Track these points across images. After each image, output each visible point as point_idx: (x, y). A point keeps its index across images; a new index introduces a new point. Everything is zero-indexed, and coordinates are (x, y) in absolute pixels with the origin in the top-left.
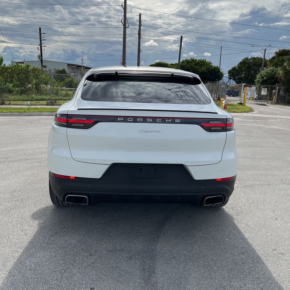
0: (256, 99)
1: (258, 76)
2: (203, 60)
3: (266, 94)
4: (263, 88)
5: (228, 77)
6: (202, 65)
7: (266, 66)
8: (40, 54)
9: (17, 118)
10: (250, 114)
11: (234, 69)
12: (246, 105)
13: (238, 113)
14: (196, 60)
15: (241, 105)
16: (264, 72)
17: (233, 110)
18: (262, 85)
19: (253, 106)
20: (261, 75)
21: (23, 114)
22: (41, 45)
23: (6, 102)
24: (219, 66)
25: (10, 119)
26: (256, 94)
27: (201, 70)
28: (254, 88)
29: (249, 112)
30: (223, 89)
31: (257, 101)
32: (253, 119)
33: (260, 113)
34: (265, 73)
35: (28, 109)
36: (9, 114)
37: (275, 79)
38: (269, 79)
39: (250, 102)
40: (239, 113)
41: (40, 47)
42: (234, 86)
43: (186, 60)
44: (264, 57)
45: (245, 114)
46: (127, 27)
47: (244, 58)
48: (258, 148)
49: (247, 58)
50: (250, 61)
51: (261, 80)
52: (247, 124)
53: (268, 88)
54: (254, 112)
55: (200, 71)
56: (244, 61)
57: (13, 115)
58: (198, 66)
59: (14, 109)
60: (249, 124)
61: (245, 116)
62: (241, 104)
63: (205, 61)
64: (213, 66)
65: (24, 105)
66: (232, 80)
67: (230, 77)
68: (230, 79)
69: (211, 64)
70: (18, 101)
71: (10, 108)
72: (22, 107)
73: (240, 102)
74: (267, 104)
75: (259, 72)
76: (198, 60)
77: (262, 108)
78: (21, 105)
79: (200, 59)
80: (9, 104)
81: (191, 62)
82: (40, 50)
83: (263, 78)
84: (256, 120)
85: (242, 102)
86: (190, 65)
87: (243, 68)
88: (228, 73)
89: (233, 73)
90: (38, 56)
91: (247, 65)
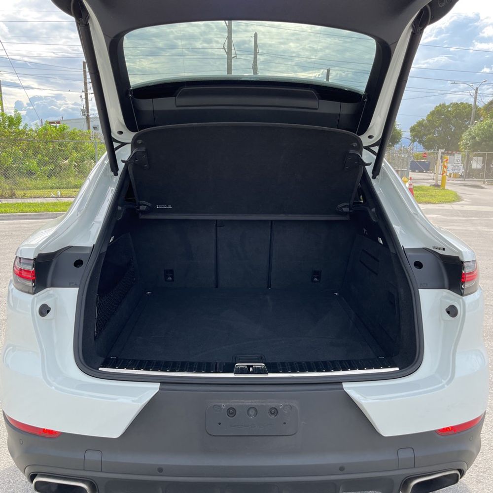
0: (461, 176)
1: (465, 136)
3: (481, 168)
4: (473, 156)
5: (410, 138)
7: (477, 117)
8: (85, 106)
9: (32, 223)
10: (457, 206)
11: (420, 124)
12: (446, 187)
13: (434, 204)
15: (436, 188)
16: (475, 128)
17: (424, 199)
18: (473, 151)
19: (460, 190)
20: (470, 134)
21: (44, 215)
22: (87, 91)
23: (19, 193)
25: (18, 226)
26: (462, 167)
28: (458, 157)
29: (454, 201)
30: (403, 159)
31: (464, 180)
32: (464, 216)
33: (475, 202)
34: (477, 131)
35: (55, 205)
36: (19, 215)
38: (486, 141)
39: (453, 182)
40: (436, 204)
41: (84, 94)
42: (420, 154)
44: (475, 101)
45: (447, 206)
46: (233, 57)
47: (438, 105)
48: (488, 281)
49: (444, 105)
50: (450, 109)
51: (470, 143)
52: (454, 225)
53: (483, 156)
54: (462, 202)
56: (438, 110)
57: (26, 217)
59: (29, 205)
60: (458, 226)
61: (448, 210)
62: (437, 186)
65: (50, 198)
66: (416, 143)
67: (414, 138)
68: (414, 141)
70: (42, 189)
71: (23, 203)
72: (45, 202)
73: (434, 181)
74: (483, 186)
75: (467, 128)
77: (476, 193)
78: (44, 198)
80: (24, 197)
82: (84, 100)
83: (474, 138)
84: (469, 217)
85: (439, 183)
87: (436, 123)
88: (409, 131)
89: (419, 132)
90: (82, 110)
91: (443, 117)
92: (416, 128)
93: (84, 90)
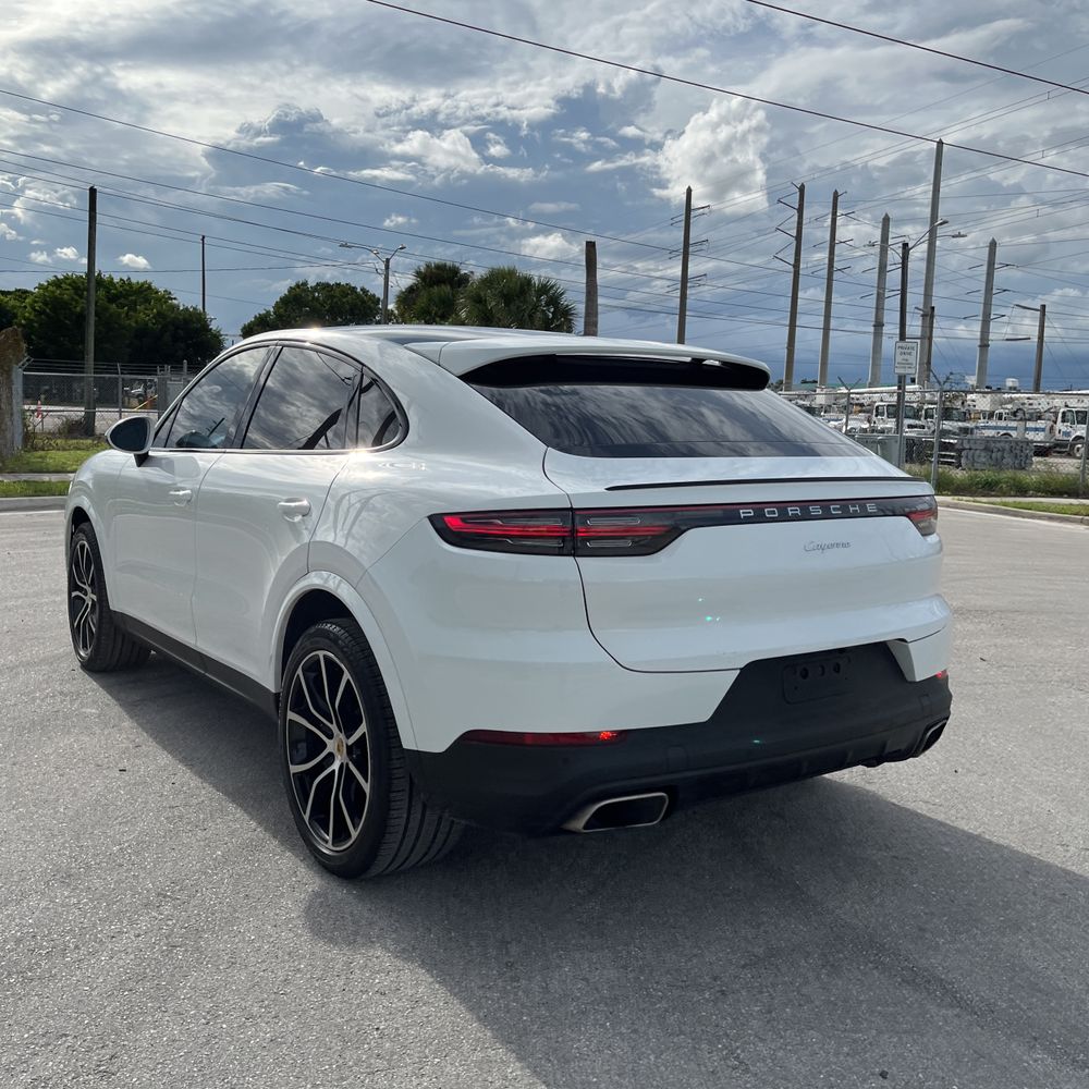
6: (135, 303)
11: (262, 320)
24: (200, 308)
27: (137, 322)
43: (66, 278)
47: (293, 284)
50: (317, 295)
55: (134, 325)
56: (295, 295)
58: (121, 305)
63: (150, 287)
64: (181, 308)
69: (172, 299)
79: (125, 280)
87: (296, 320)
91: (307, 309)
92: (255, 328)
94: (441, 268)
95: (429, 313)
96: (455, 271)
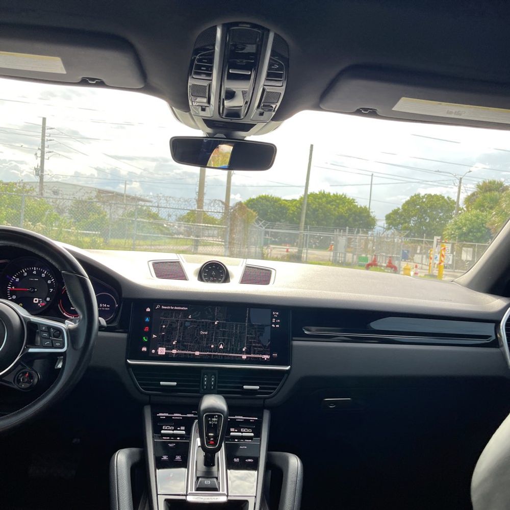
1: (450, 225)
2: (342, 196)
3: (471, 259)
4: (464, 247)
5: (385, 226)
6: (338, 204)
8: (39, 165)
11: (395, 212)
14: (329, 193)
16: (462, 218)
20: (456, 224)
22: (44, 149)
24: (368, 207)
26: (451, 257)
27: (338, 212)
30: (396, 245)
34: (464, 221)
37: (483, 232)
38: (472, 232)
41: (40, 152)
47: (413, 195)
49: (419, 195)
50: (424, 200)
51: (456, 233)
53: (473, 247)
55: (337, 214)
56: (413, 200)
58: (332, 205)
62: (432, 276)
63: (345, 197)
64: (359, 207)
66: (391, 231)
67: (389, 225)
69: (355, 202)
76: (332, 194)
79: (335, 194)
81: (320, 198)
82: (39, 159)
83: (460, 228)
86: (318, 202)
87: (412, 212)
88: (385, 218)
89: (395, 220)
90: (35, 169)
91: (418, 207)
92: (392, 216)
93: (40, 148)
94: (492, 183)
95: (483, 206)
96: (501, 184)
